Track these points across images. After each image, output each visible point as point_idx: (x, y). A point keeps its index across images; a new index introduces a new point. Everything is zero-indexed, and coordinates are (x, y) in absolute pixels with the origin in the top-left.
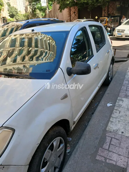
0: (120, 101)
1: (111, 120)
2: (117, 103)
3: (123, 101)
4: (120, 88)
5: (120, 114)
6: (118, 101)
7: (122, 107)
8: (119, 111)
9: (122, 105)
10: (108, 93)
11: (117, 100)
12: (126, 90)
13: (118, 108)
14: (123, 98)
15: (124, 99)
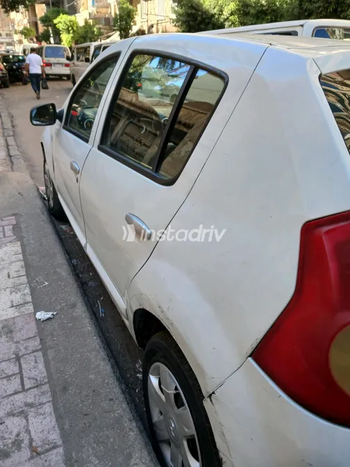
0: (21, 302)
1: (21, 257)
2: (27, 291)
3: (12, 306)
4: (51, 353)
5: (6, 272)
6: (29, 298)
7: (8, 290)
8: (11, 277)
9: (11, 293)
10: (74, 306)
11: (30, 300)
12: (18, 358)
13: (19, 282)
14: (17, 314)
15: (11, 313)
